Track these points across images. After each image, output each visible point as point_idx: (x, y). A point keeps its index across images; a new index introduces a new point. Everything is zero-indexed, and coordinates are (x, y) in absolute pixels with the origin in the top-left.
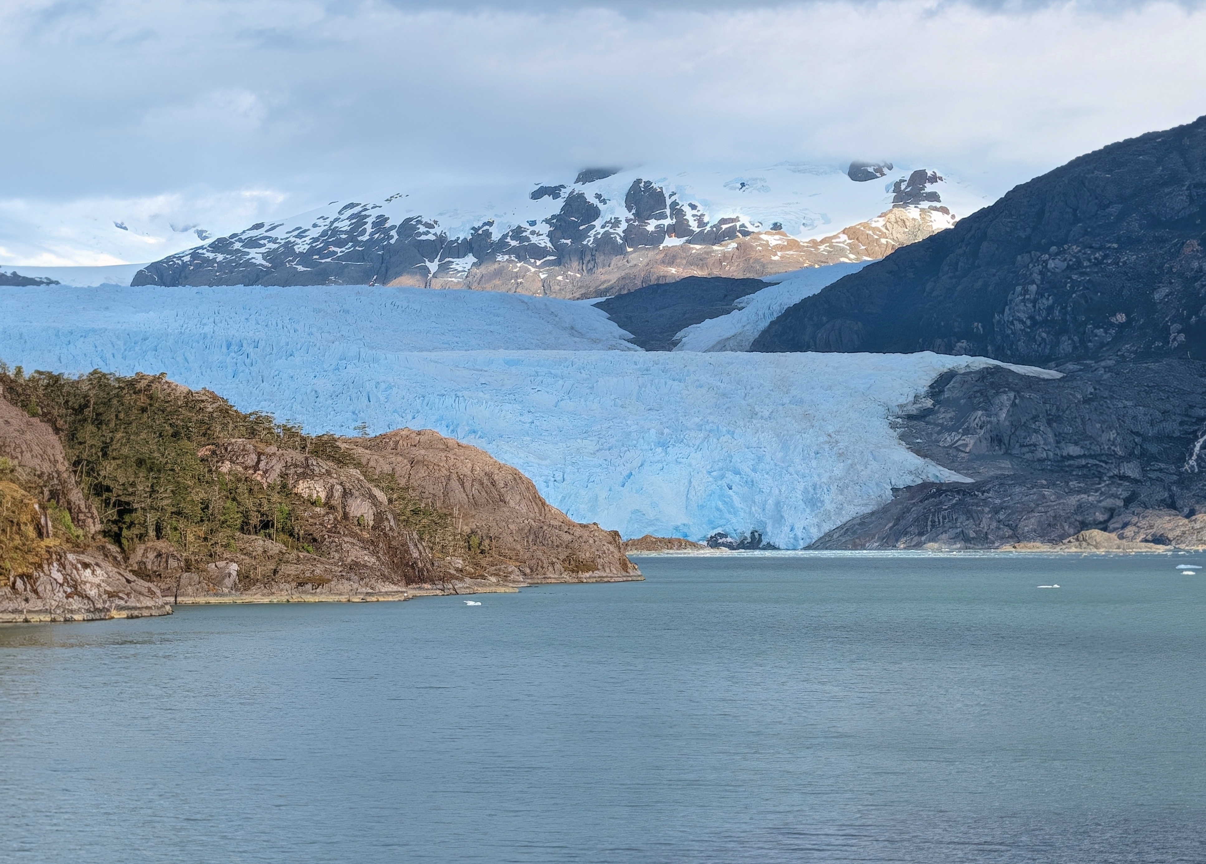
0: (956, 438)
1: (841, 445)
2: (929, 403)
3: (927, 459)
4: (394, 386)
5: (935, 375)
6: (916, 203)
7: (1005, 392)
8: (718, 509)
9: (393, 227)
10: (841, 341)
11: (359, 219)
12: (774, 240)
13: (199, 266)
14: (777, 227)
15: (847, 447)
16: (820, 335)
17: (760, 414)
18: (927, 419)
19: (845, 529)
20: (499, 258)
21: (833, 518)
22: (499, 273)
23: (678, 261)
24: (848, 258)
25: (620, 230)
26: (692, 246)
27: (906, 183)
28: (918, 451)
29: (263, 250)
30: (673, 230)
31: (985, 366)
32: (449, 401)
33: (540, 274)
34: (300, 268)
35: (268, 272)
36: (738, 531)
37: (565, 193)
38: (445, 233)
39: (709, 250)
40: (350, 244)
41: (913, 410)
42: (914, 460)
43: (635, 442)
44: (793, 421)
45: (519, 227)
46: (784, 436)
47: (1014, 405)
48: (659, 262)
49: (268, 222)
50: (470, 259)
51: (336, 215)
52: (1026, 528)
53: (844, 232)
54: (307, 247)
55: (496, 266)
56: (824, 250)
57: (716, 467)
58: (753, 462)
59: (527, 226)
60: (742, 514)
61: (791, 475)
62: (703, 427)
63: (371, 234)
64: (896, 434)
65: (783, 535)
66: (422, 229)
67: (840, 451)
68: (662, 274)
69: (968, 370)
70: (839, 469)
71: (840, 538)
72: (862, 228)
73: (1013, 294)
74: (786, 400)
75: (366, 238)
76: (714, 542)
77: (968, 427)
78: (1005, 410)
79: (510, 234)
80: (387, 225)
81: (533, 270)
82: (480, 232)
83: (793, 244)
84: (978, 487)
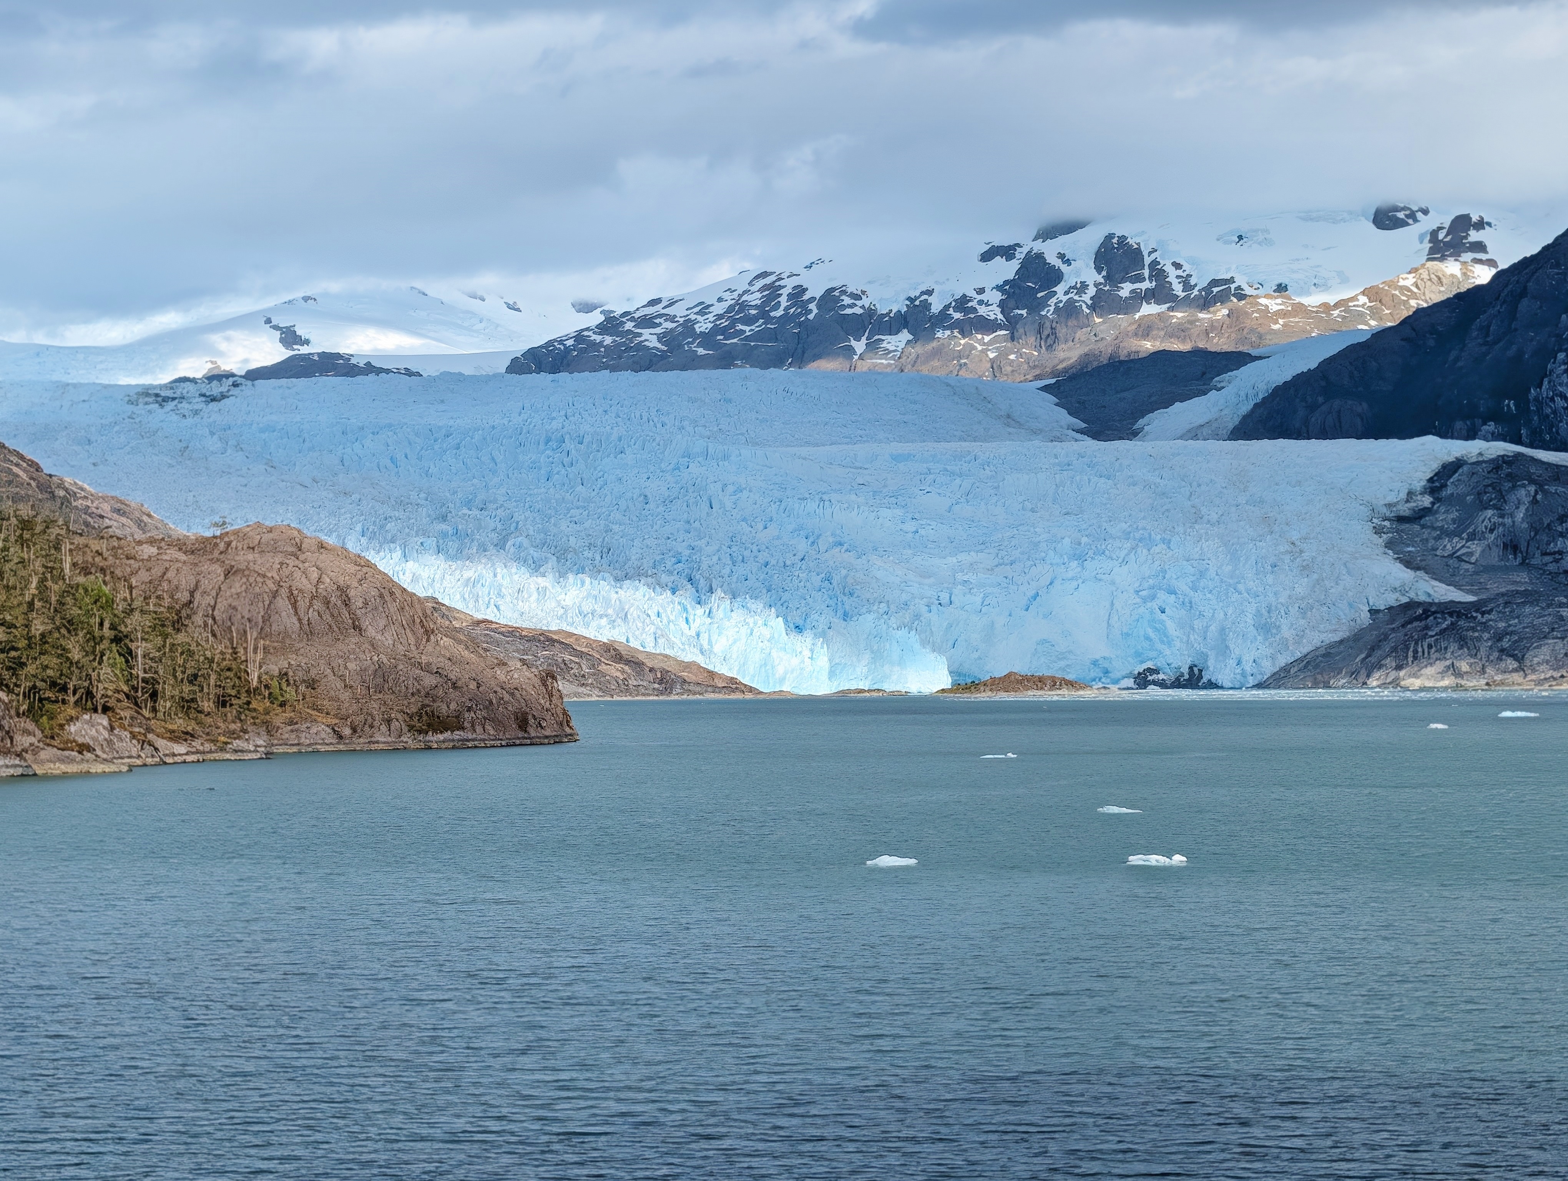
0: (1459, 546)
1: (1305, 555)
2: (1427, 501)
3: (1418, 572)
4: (745, 489)
5: (1435, 466)
6: (1456, 255)
7: (1524, 486)
8: (1148, 638)
9: (812, 299)
10: (1340, 427)
11: (772, 291)
12: (1274, 305)
13: (582, 351)
14: (1281, 288)
15: (1313, 559)
16: (1313, 419)
17: (1206, 518)
18: (1422, 521)
19: (1305, 662)
20: (939, 335)
21: (1291, 648)
22: (937, 353)
23: (1154, 333)
24: (1367, 324)
25: (1087, 298)
26: (1172, 314)
27: (1445, 231)
28: (1409, 563)
29: (658, 330)
30: (1151, 296)
31: (1502, 453)
32: (812, 506)
33: (989, 353)
34: (701, 351)
35: (663, 356)
36: (1172, 666)
37: (1021, 254)
38: (874, 305)
39: (1193, 318)
40: (761, 321)
41: (1405, 509)
42: (1401, 574)
43: (1043, 554)
44: (1247, 527)
45: (964, 296)
46: (1233, 545)
47: (1534, 501)
48: (1130, 334)
49: (666, 295)
50: (905, 336)
51: (747, 287)
52: (1535, 659)
53: (1363, 293)
54: (710, 325)
55: (935, 344)
56: (1339, 316)
57: (1146, 585)
58: (1193, 578)
59: (973, 294)
60: (1178, 644)
61: (1240, 593)
62: (1132, 535)
63: (787, 309)
64: (1381, 540)
65: (1228, 670)
66: (847, 301)
67: (1304, 564)
68: (1133, 349)
69: (1481, 459)
70: (1302, 587)
71: (1299, 673)
72: (1386, 288)
73: (1554, 363)
74: (1242, 500)
75: (779, 313)
76: (1142, 680)
77: (1474, 530)
78: (1523, 509)
79: (953, 304)
80: (806, 297)
81: (980, 348)
82: (917, 303)
83: (1300, 309)
84: (1477, 606)
